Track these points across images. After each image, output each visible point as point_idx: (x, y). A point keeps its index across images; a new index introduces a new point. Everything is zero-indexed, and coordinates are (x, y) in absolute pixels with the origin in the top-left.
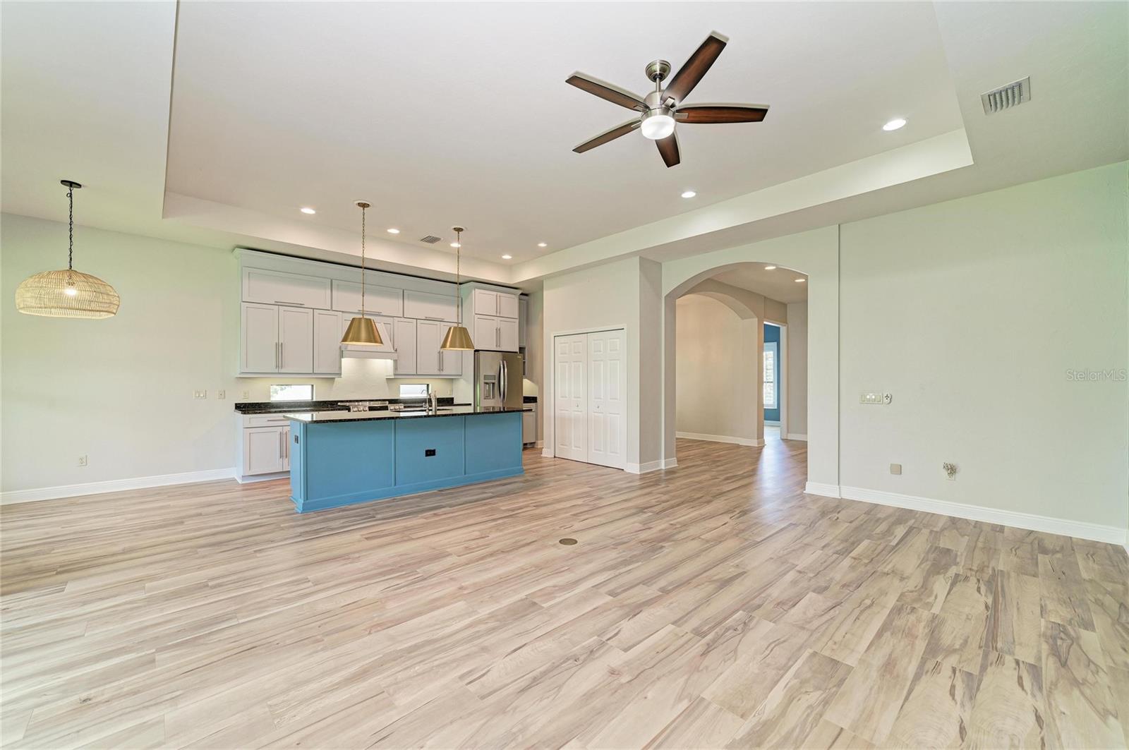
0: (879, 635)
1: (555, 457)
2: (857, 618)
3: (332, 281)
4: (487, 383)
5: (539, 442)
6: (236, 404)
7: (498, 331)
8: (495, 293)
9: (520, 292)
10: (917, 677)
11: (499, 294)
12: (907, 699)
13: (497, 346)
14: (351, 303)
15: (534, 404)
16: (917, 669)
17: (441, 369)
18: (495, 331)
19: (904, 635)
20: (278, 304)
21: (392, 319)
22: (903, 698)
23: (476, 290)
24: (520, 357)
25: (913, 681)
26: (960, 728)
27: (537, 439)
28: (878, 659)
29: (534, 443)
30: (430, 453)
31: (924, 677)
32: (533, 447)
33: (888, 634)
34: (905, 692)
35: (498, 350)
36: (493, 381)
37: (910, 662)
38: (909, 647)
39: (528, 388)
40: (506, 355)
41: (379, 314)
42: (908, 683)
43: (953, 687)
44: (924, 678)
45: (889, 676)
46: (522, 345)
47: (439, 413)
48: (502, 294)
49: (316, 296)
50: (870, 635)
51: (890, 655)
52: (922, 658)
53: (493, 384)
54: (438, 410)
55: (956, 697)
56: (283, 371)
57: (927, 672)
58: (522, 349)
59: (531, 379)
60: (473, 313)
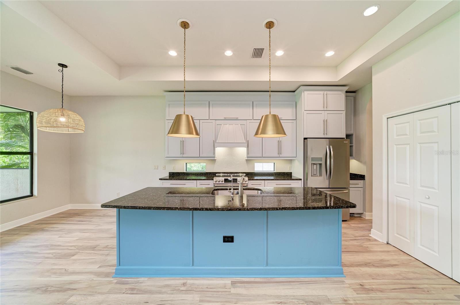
1: (388, 243)
3: (209, 102)
4: (314, 164)
5: (367, 214)
6: (169, 173)
7: (325, 122)
8: (322, 92)
9: (346, 88)
11: (325, 92)
13: (324, 134)
15: (362, 181)
17: (280, 152)
18: (322, 122)
21: (246, 121)
23: (305, 92)
24: (347, 142)
27: (364, 210)
29: (362, 213)
32: (360, 217)
35: (326, 137)
36: (320, 162)
39: (355, 166)
40: (334, 141)
46: (349, 133)
48: (328, 92)
53: (320, 164)
56: (184, 156)
58: (348, 136)
59: (359, 160)
60: (303, 110)
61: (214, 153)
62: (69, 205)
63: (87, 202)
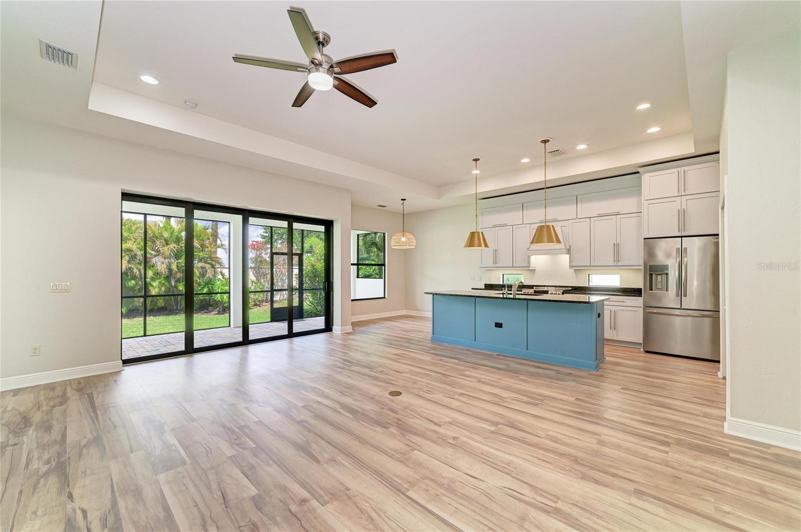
0: (166, 508)
2: (196, 505)
6: (485, 282)
7: (682, 215)
10: (114, 503)
11: (684, 168)
12: (112, 486)
14: (536, 216)
16: (118, 508)
17: (618, 259)
18: (676, 214)
19: (149, 527)
20: (495, 226)
21: (567, 222)
22: (114, 485)
23: (645, 174)
25: (115, 497)
26: (72, 497)
28: (149, 493)
30: (499, 325)
31: (110, 507)
33: (162, 515)
34: (116, 488)
35: (682, 235)
37: (126, 508)
38: (136, 519)
41: (556, 220)
42: (117, 494)
43: (85, 517)
44: (109, 505)
45: (132, 488)
47: (517, 297)
48: (686, 168)
49: (514, 217)
50: (172, 501)
51: (143, 501)
52: (120, 519)
54: (517, 294)
55: (81, 512)
56: (497, 265)
57: (110, 512)
60: (643, 200)
61: (529, 262)
62: (405, 311)
63: (417, 309)
